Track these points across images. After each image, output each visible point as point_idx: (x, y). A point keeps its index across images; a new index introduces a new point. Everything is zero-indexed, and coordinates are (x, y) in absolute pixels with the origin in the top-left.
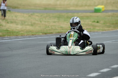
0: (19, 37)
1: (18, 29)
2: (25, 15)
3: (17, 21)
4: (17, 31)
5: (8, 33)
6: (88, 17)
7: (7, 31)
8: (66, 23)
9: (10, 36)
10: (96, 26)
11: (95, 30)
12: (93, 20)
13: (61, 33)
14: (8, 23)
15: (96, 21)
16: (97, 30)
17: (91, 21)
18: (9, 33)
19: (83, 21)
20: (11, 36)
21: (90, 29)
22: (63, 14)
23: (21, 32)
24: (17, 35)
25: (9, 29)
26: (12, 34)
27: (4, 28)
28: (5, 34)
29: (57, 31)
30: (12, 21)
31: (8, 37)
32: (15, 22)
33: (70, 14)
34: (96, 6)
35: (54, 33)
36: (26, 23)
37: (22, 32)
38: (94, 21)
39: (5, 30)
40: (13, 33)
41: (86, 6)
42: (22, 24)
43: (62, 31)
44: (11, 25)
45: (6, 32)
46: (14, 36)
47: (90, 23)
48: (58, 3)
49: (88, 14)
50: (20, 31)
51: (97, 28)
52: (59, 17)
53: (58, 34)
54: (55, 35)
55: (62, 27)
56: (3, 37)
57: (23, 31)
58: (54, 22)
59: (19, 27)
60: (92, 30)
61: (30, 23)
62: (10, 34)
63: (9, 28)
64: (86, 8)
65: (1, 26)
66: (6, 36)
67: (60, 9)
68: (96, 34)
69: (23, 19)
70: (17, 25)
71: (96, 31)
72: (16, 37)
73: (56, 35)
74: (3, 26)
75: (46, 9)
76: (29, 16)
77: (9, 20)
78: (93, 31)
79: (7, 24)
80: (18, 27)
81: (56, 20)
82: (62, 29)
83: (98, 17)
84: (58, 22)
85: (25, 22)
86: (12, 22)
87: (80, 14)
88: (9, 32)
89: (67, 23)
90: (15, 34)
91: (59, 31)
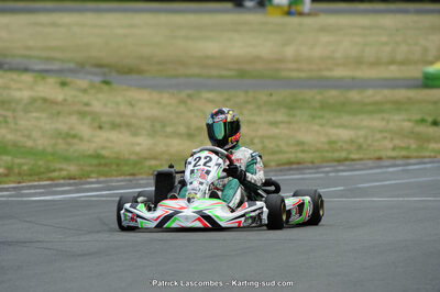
0: (142, 179)
1: (138, 149)
2: (166, 98)
3: (133, 121)
4: (133, 157)
5: (100, 165)
6: (398, 106)
7: (98, 156)
8: (316, 128)
9: (106, 176)
10: (428, 140)
11: (427, 154)
12: (418, 117)
13: (299, 163)
14: (100, 128)
15: (430, 119)
16: (432, 154)
17: (409, 120)
18: (105, 165)
19: (383, 119)
20: (112, 175)
21: (407, 148)
22: (308, 94)
23: (147, 163)
24: (133, 175)
25: (105, 153)
26: (114, 167)
27: (87, 148)
28: (89, 169)
29: (284, 158)
30: (118, 120)
31: (102, 179)
32: (128, 125)
33: (334, 93)
34: (432, 63)
35: (273, 164)
36: (169, 129)
37: (153, 163)
38: (423, 121)
39: (90, 156)
40: (118, 165)
41: (392, 62)
42: (153, 133)
43: (301, 155)
44: (113, 135)
45: (95, 162)
46: (121, 175)
47: (407, 125)
48: (289, 51)
49: (402, 94)
50: (146, 159)
51: (433, 145)
52: (291, 107)
53: (287, 167)
54: (276, 171)
55: (301, 143)
56: (83, 180)
57: (155, 158)
58: (274, 124)
59: (143, 143)
60: (415, 154)
61: (182, 129)
62: (106, 169)
63: (104, 148)
64: (393, 72)
65: (75, 141)
66: (93, 175)
67: (294, 74)
68: (428, 166)
69: (156, 112)
70: (135, 134)
71: (430, 157)
72: (130, 181)
73: (281, 171)
74: (81, 139)
75: (242, 74)
76: (182, 102)
77: (104, 119)
78: (417, 157)
79: (99, 133)
80: (139, 144)
81: (280, 116)
82: (303, 151)
83: (435, 103)
84: (289, 123)
85: (164, 126)
86: (115, 126)
87: (370, 92)
88: (103, 161)
89: (322, 125)
90: (126, 168)
91: (292, 157)
